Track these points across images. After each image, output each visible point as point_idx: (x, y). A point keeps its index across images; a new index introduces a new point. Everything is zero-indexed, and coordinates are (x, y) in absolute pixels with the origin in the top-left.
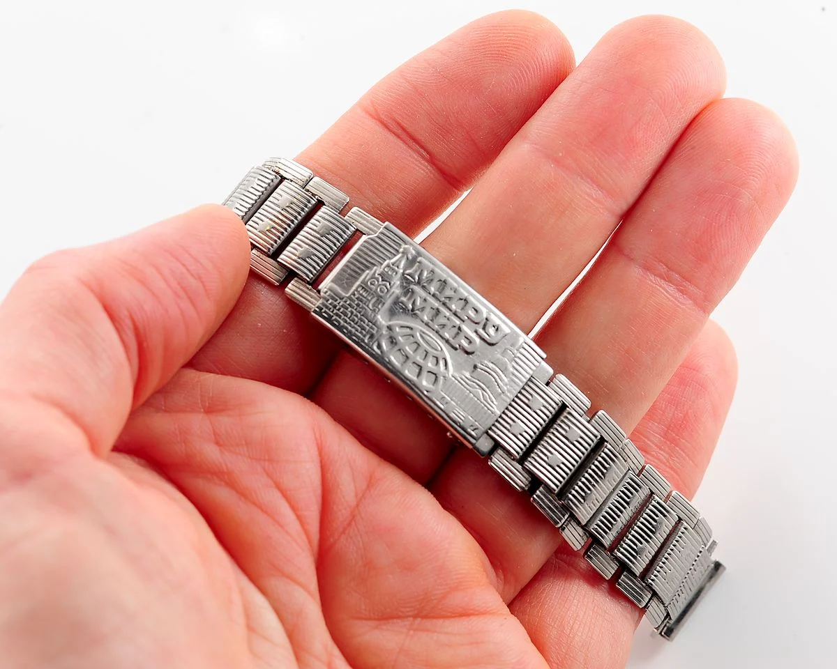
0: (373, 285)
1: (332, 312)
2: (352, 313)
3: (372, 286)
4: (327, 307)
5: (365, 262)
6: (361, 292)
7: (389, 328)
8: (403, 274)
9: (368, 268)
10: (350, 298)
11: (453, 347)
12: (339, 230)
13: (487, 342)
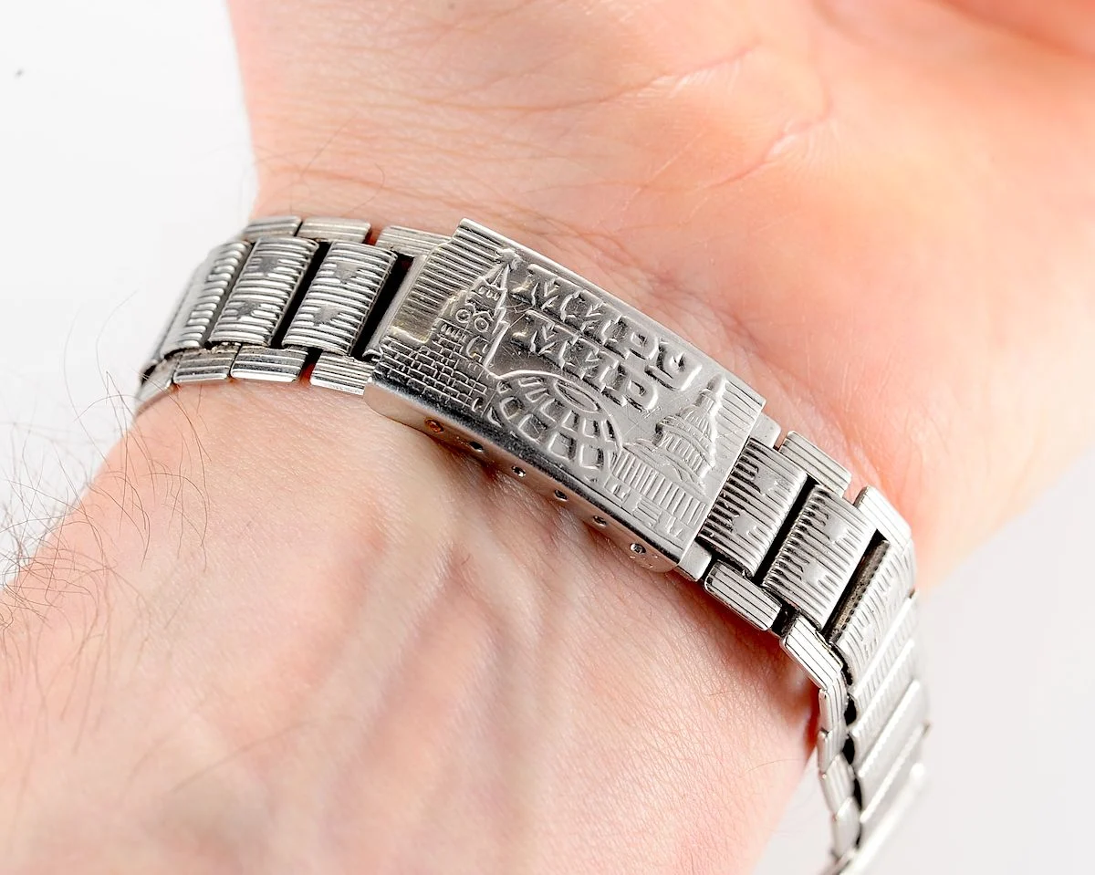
0: (463, 318)
1: (405, 372)
2: (439, 368)
3: (464, 322)
4: (395, 366)
5: (441, 285)
6: (447, 333)
7: (506, 383)
8: (510, 294)
9: (449, 294)
10: (429, 346)
11: (615, 401)
12: (370, 266)
13: (668, 387)
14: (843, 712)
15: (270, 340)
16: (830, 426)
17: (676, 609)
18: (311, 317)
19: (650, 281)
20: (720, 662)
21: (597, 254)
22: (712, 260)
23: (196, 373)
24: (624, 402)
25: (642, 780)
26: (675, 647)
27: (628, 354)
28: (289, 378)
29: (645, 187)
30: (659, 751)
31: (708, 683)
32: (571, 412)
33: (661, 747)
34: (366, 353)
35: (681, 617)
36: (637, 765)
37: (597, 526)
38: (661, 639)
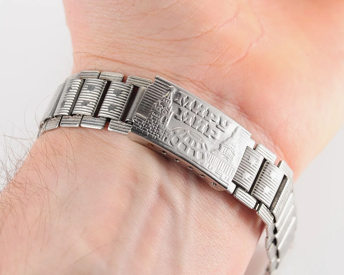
0: (159, 110)
1: (141, 128)
2: (152, 127)
4: (138, 126)
5: (152, 99)
6: (154, 115)
7: (174, 132)
8: (173, 102)
9: (154, 102)
10: (149, 119)
11: (207, 137)
12: (125, 90)
13: (223, 131)
14: (273, 231)
15: (93, 114)
16: (269, 140)
17: (223, 200)
18: (107, 107)
19: (212, 95)
20: (237, 216)
21: (196, 87)
22: (232, 89)
23: (68, 124)
24: (210, 137)
25: (215, 255)
26: (223, 213)
27: (211, 121)
28: (100, 128)
29: (211, 65)
30: (220, 245)
31: (234, 223)
32: (194, 141)
33: (220, 244)
34: (126, 120)
35: (225, 203)
36: (213, 250)
37: (201, 177)
38: (218, 210)
